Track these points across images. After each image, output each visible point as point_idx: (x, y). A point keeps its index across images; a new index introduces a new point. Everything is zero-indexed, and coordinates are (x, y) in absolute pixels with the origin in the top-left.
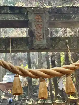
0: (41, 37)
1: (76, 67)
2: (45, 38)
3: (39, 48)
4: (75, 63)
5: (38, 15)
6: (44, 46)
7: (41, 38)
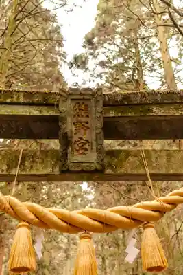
0: (86, 146)
1: (166, 205)
2: (94, 148)
3: (82, 170)
4: (162, 198)
5: (81, 102)
6: (92, 165)
7: (86, 150)
